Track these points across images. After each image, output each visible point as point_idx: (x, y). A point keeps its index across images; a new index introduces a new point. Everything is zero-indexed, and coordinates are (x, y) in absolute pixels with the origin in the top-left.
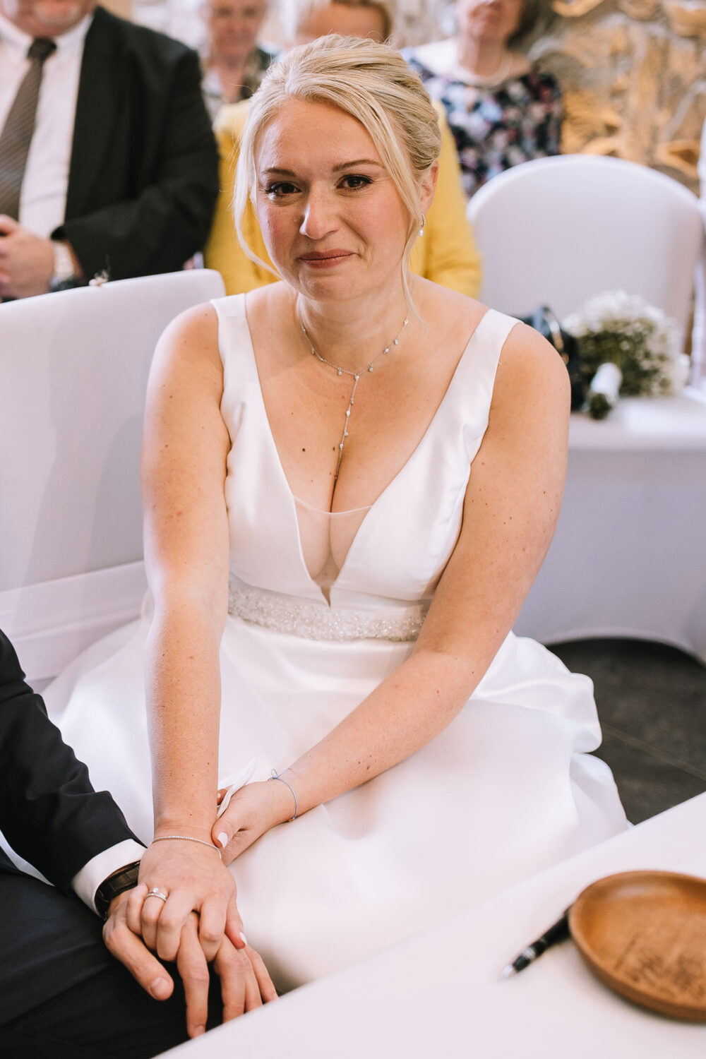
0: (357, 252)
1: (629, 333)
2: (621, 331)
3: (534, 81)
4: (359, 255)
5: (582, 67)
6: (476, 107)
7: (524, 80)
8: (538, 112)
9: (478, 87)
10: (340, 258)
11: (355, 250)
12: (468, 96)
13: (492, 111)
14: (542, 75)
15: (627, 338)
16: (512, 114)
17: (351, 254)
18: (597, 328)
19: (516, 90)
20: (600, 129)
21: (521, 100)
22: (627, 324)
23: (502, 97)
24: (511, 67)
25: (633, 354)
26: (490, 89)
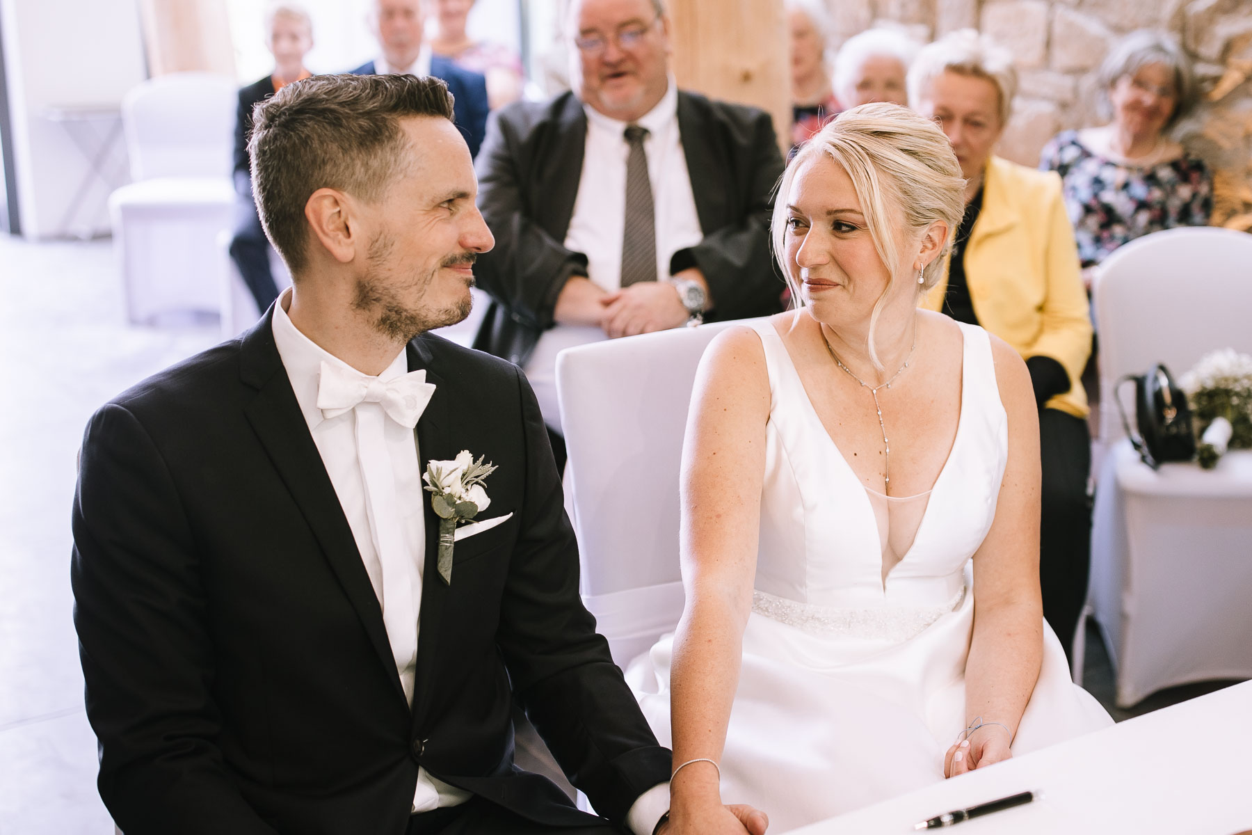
0: (842, 284)
1: (1238, 388)
2: (1231, 387)
3: (1184, 166)
4: (844, 287)
5: (1220, 148)
6: (1126, 186)
7: (1175, 165)
8: (1185, 192)
9: (1129, 168)
10: (827, 286)
11: (841, 282)
12: (1117, 176)
13: (1139, 190)
14: (1192, 161)
15: (1238, 394)
16: (1157, 194)
17: (838, 285)
18: (1210, 385)
19: (1165, 174)
20: (1239, 207)
21: (1168, 182)
22: (1236, 380)
23: (1151, 178)
24: (1163, 153)
25: (1243, 408)
26: (1140, 170)
